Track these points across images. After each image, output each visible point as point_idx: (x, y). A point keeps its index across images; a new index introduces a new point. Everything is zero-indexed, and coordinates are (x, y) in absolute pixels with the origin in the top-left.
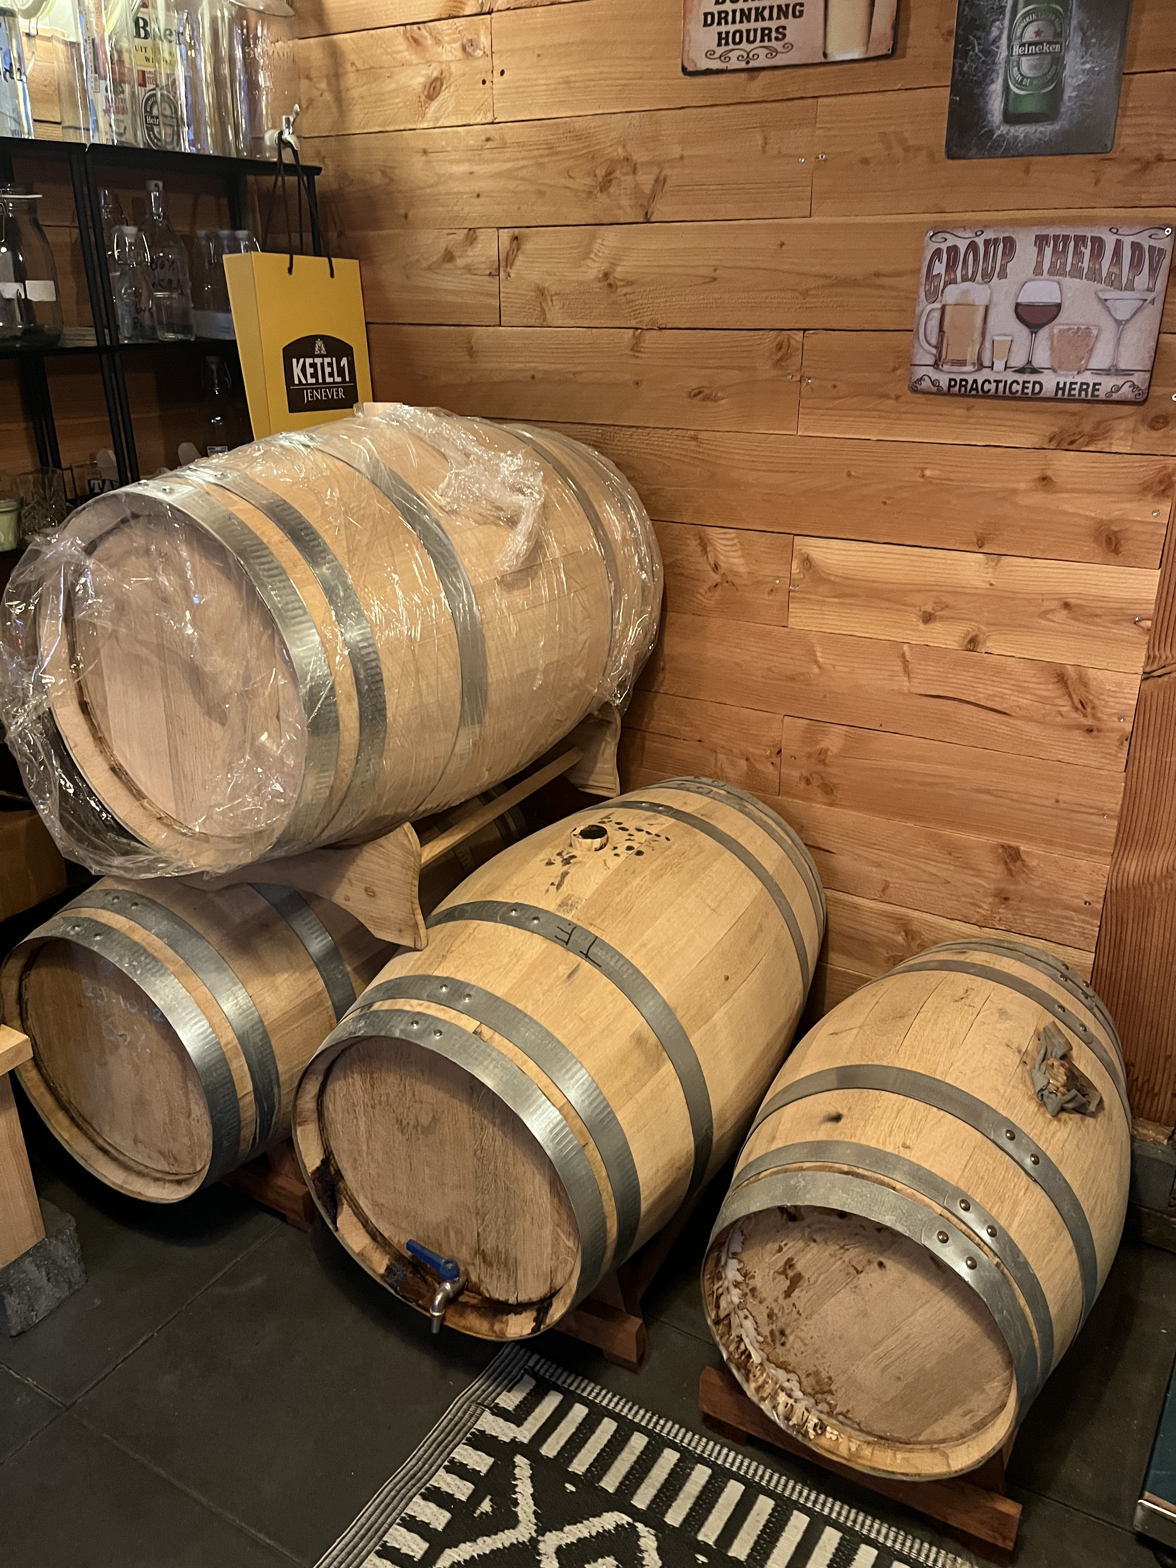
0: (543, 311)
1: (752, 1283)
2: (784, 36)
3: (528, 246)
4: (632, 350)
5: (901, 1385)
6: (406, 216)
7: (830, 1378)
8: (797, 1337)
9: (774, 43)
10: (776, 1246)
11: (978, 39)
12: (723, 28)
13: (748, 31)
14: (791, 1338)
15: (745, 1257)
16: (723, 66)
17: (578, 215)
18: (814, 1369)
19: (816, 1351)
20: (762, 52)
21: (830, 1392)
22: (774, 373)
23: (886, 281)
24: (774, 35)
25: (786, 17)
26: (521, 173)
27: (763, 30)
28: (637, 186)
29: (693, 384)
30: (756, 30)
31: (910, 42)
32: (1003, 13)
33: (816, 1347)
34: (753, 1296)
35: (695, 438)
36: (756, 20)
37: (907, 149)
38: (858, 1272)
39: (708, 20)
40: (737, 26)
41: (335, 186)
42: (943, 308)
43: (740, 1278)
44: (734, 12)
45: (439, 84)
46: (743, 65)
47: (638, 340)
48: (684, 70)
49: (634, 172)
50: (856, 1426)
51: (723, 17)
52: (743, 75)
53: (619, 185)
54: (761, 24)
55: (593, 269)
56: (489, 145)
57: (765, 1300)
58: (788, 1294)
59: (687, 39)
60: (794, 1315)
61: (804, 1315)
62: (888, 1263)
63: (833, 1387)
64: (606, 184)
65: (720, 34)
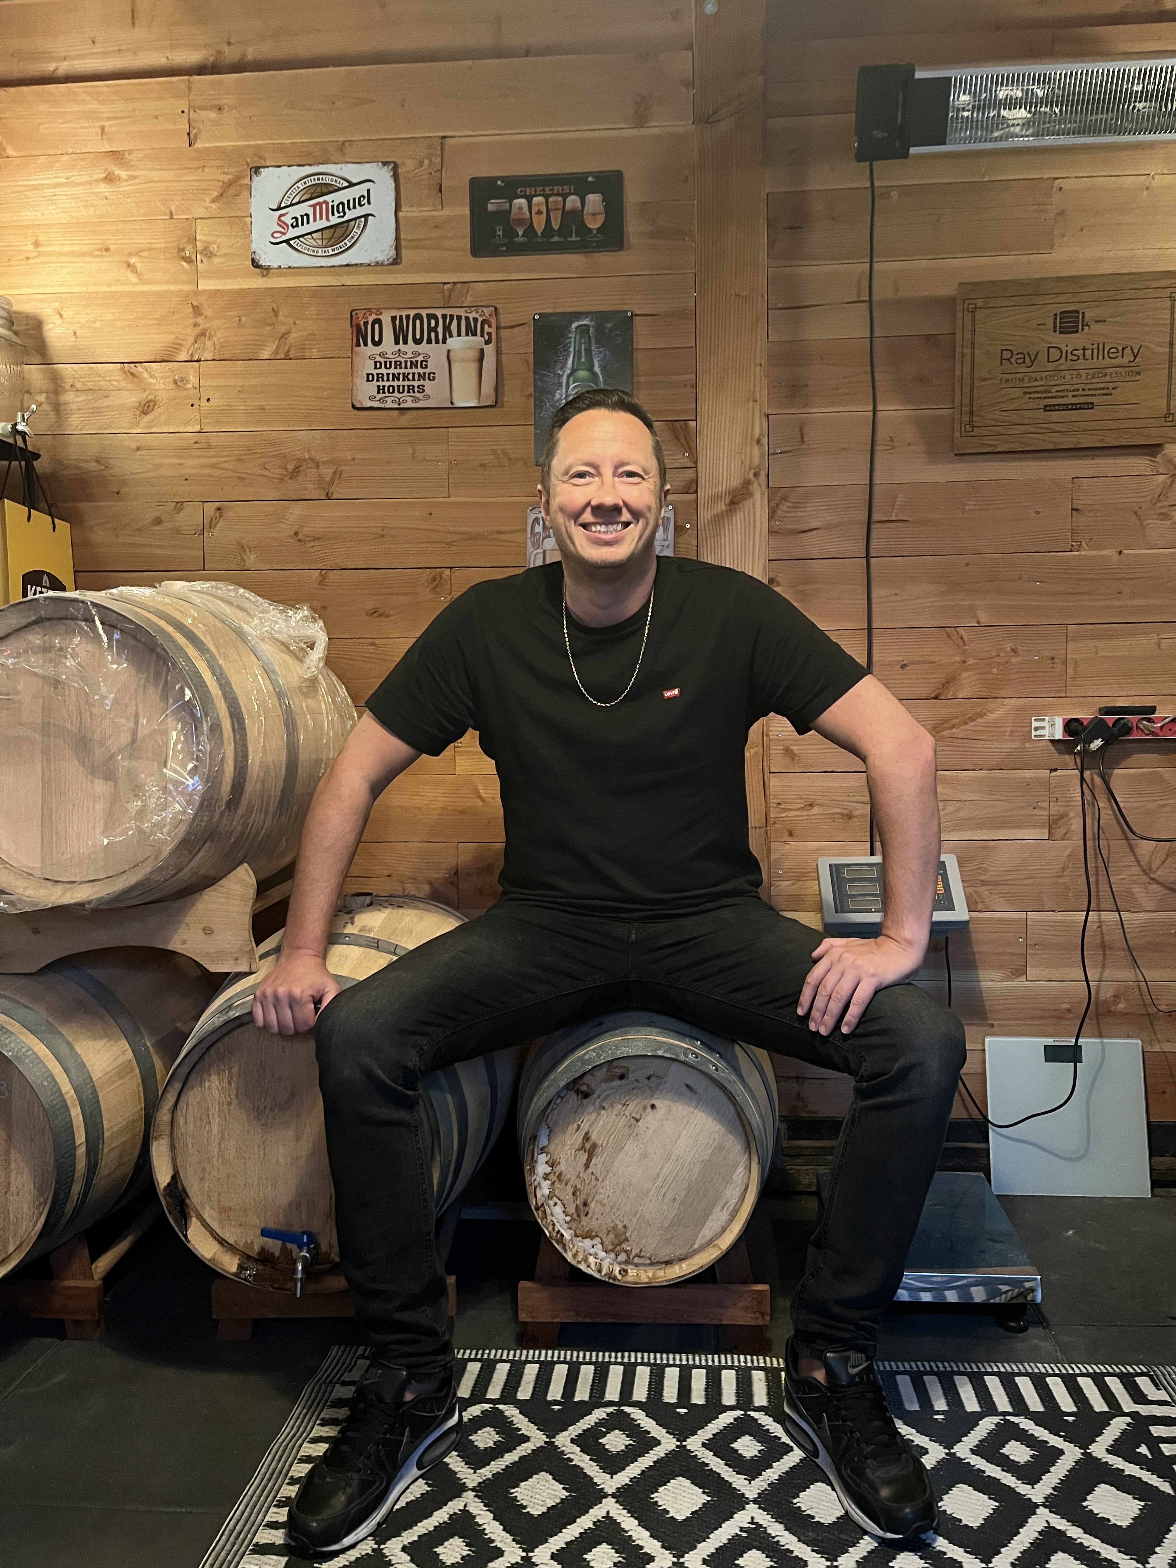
0: (243, 560)
1: (557, 1170)
2: (424, 391)
3: (229, 514)
4: (319, 584)
5: (677, 1204)
6: (118, 493)
7: (625, 1227)
8: (597, 1201)
9: (417, 395)
10: (575, 1125)
11: (548, 399)
12: (381, 383)
13: (399, 386)
14: (593, 1205)
15: (551, 1148)
16: (382, 406)
17: (272, 494)
18: (612, 1225)
19: (612, 1207)
20: (409, 399)
21: (627, 1240)
22: (431, 596)
23: (506, 537)
24: (416, 389)
25: (424, 380)
26: (226, 465)
27: (409, 386)
28: (320, 475)
29: (370, 605)
30: (404, 386)
31: (505, 399)
32: (561, 386)
33: (612, 1203)
34: (560, 1180)
35: (374, 644)
36: (404, 380)
37: (510, 460)
38: (637, 1121)
39: (369, 378)
40: (391, 383)
41: (49, 471)
42: (544, 552)
43: (548, 1169)
44: (388, 374)
45: (151, 404)
46: (396, 406)
47: (323, 577)
48: (353, 406)
49: (317, 466)
50: (648, 1261)
51: (380, 377)
52: (397, 412)
53: (306, 475)
54: (407, 383)
55: (286, 530)
56: (197, 446)
57: (569, 1180)
58: (587, 1166)
59: (355, 388)
60: (594, 1182)
61: (600, 1180)
62: (657, 1103)
63: (628, 1235)
64: (296, 473)
65: (379, 387)
